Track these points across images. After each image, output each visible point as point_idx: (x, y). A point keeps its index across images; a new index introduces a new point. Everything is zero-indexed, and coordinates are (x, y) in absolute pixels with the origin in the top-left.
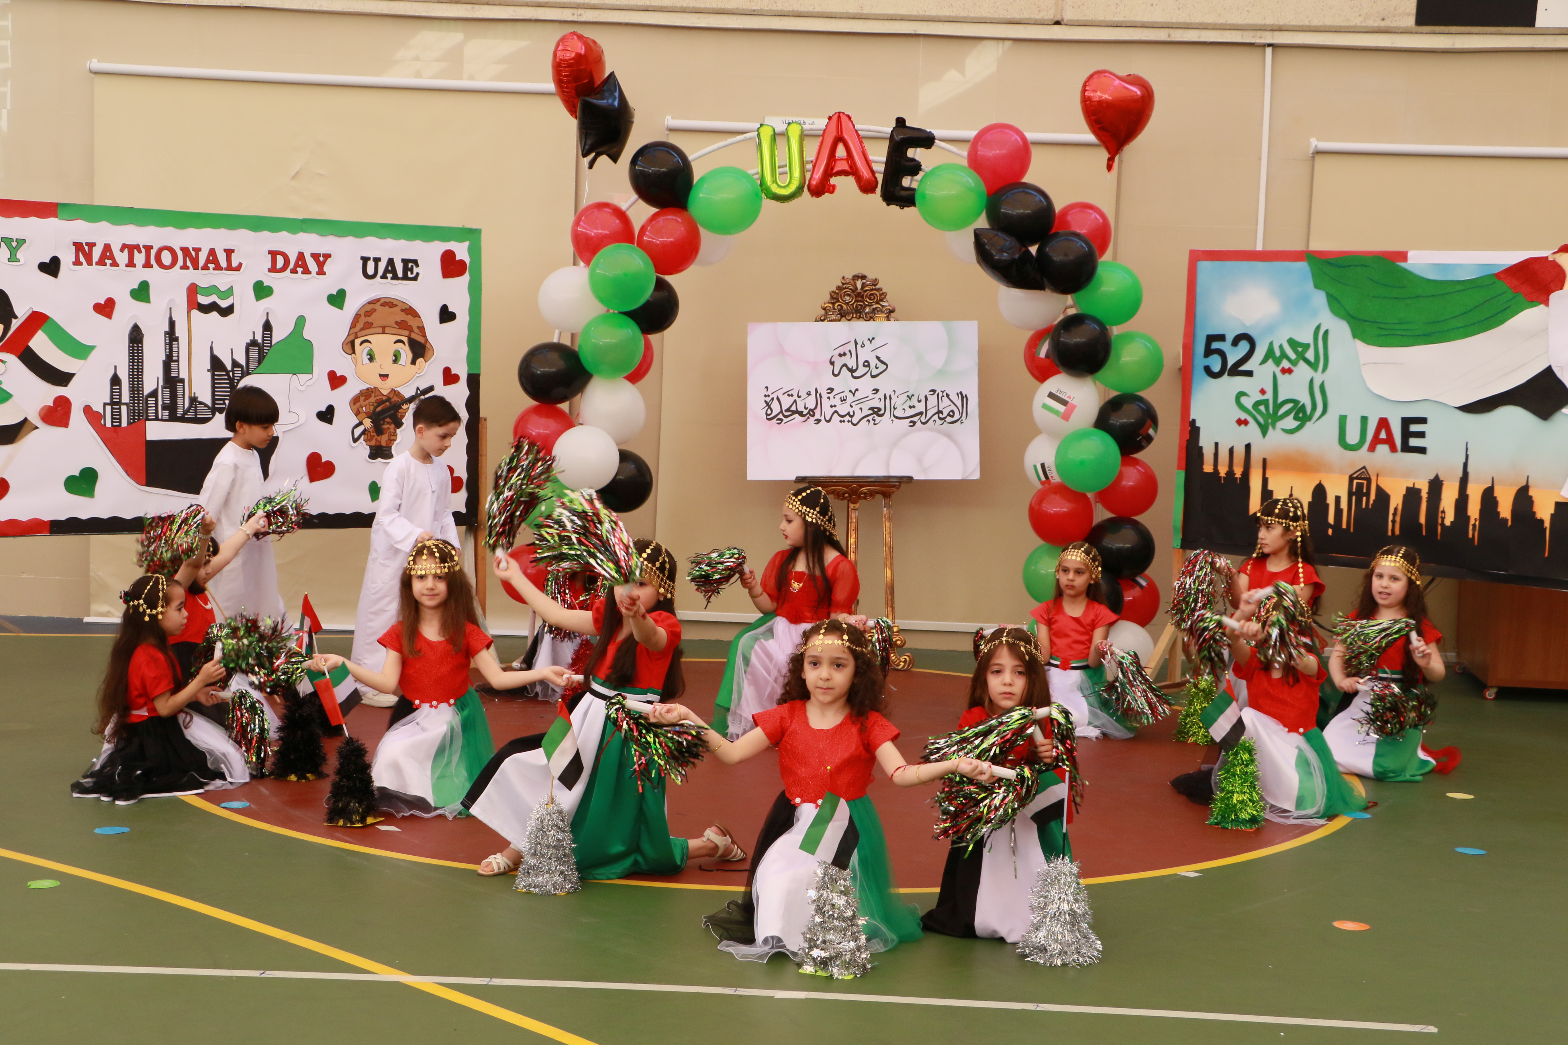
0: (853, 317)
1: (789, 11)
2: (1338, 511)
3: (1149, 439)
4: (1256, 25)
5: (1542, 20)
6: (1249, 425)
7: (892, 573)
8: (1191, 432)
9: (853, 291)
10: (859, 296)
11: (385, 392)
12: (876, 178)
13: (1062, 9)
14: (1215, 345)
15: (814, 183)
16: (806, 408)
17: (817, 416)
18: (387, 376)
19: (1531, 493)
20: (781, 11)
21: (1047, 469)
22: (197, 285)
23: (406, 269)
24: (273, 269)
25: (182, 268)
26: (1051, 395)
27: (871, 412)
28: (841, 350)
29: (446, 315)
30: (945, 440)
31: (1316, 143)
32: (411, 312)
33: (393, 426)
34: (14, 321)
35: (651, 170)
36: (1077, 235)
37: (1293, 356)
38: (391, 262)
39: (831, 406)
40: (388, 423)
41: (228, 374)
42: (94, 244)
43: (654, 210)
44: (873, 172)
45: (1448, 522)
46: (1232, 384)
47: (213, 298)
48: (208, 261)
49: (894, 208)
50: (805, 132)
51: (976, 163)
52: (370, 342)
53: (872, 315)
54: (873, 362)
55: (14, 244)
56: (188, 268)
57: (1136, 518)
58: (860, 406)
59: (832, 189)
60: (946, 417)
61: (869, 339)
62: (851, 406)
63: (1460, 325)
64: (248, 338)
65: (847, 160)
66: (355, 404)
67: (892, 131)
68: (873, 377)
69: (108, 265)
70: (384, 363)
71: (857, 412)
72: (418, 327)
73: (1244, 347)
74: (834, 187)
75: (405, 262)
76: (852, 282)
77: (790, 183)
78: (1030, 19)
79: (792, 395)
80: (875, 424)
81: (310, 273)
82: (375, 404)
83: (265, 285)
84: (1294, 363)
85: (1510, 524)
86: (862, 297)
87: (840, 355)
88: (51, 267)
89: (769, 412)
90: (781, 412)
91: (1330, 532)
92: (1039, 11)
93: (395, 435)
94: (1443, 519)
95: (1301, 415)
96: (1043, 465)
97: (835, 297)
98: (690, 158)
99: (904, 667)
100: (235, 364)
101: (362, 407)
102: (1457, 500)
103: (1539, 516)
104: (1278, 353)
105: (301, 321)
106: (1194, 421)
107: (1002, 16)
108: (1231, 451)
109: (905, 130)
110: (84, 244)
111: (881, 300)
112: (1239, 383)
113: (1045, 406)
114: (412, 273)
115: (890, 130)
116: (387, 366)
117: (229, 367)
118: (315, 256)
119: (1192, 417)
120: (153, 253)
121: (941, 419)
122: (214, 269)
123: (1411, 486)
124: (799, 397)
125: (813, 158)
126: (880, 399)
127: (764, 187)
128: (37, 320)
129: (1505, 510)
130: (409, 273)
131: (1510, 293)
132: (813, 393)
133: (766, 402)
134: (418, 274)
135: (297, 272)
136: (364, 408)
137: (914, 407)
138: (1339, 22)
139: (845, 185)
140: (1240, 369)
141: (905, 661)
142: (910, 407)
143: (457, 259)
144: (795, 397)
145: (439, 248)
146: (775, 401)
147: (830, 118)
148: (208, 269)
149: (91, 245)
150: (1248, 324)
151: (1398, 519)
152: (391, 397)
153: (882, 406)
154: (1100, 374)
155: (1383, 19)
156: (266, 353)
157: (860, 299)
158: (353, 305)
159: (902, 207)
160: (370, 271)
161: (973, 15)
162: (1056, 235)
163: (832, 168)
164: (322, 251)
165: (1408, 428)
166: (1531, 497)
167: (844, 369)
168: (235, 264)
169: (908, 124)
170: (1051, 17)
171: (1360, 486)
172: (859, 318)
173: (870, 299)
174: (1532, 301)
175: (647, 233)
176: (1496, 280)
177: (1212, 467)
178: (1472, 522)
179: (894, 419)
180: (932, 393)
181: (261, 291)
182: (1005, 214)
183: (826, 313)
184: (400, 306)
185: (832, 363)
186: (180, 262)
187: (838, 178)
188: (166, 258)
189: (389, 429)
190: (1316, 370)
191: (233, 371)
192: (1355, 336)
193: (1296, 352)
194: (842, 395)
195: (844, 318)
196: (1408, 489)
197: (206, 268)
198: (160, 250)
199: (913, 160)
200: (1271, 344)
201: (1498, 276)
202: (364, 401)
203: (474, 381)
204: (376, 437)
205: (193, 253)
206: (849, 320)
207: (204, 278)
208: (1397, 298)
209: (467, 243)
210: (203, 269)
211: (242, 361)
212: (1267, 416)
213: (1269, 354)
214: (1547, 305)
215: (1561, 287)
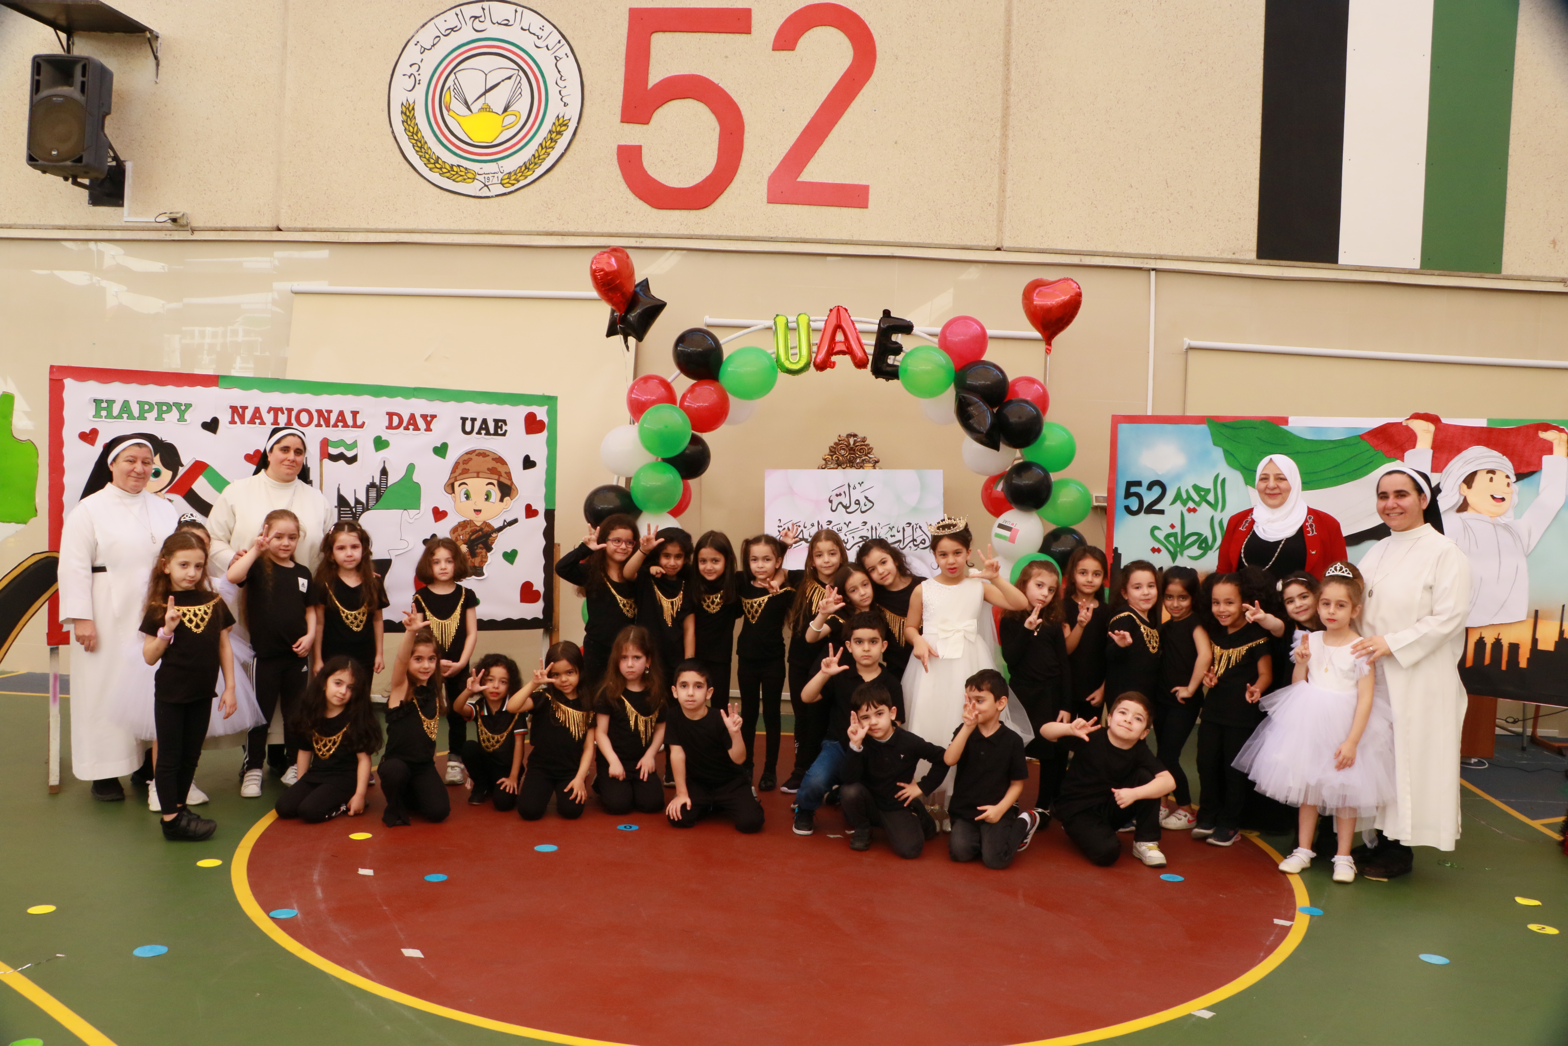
0: (847, 466)
1: (798, 238)
4: (1144, 254)
5: (1342, 259)
6: (1161, 553)
9: (847, 446)
10: (852, 450)
11: (479, 524)
12: (867, 357)
13: (1002, 239)
14: (1133, 489)
15: (818, 360)
18: (480, 511)
20: (792, 238)
22: (328, 439)
23: (496, 427)
24: (390, 427)
25: (316, 426)
26: (1003, 526)
27: (861, 540)
28: (838, 492)
29: (528, 463)
30: (919, 562)
31: (1188, 342)
32: (500, 460)
33: (484, 551)
34: (181, 468)
35: (690, 350)
36: (1026, 402)
37: (1197, 498)
38: (485, 421)
40: (481, 548)
41: (351, 510)
42: (247, 408)
43: (693, 382)
44: (865, 353)
46: (1147, 520)
47: (341, 450)
48: (338, 420)
49: (881, 381)
51: (945, 344)
52: (466, 484)
53: (862, 464)
54: (863, 501)
55: (183, 408)
56: (321, 426)
58: (852, 535)
59: (832, 365)
60: (919, 545)
61: (859, 483)
62: (846, 535)
63: (1332, 476)
64: (369, 481)
65: (844, 342)
66: (454, 533)
67: (880, 320)
68: (863, 512)
69: (257, 423)
70: (478, 500)
71: (851, 539)
72: (506, 473)
73: (1157, 491)
74: (834, 363)
75: (496, 421)
76: (846, 439)
77: (799, 360)
78: (978, 246)
81: (419, 430)
82: (470, 533)
83: (383, 439)
84: (1198, 504)
86: (854, 450)
87: (837, 495)
88: (212, 426)
92: (985, 240)
93: (486, 557)
95: (1204, 545)
97: (833, 451)
98: (721, 342)
100: (357, 502)
101: (460, 536)
104: (1184, 496)
105: (411, 468)
106: (1116, 549)
107: (957, 243)
109: (890, 320)
110: (239, 408)
111: (869, 453)
112: (1154, 519)
113: (998, 535)
114: (501, 430)
115: (877, 319)
116: (481, 504)
117: (352, 504)
118: (424, 417)
119: (1115, 546)
120: (294, 414)
121: (915, 546)
122: (342, 427)
124: (805, 527)
125: (818, 341)
127: (779, 364)
128: (199, 468)
130: (499, 430)
131: (1372, 451)
132: (816, 524)
134: (506, 431)
135: (409, 429)
136: (461, 537)
137: (894, 536)
138: (1202, 254)
139: (843, 362)
140: (1154, 508)
142: (892, 536)
143: (538, 419)
144: (802, 528)
145: (524, 410)
147: (831, 310)
148: (338, 426)
149: (244, 408)
150: (1160, 473)
152: (483, 527)
154: (1044, 509)
155: (1234, 254)
156: (383, 493)
157: (852, 452)
158: (453, 455)
159: (887, 380)
160: (468, 428)
161: (936, 242)
162: (1010, 402)
163: (833, 349)
164: (429, 412)
167: (840, 505)
168: (359, 423)
169: (892, 315)
170: (994, 244)
172: (851, 467)
173: (861, 453)
174: (1390, 457)
175: (687, 399)
176: (1361, 440)
180: (908, 525)
181: (380, 444)
182: (969, 384)
183: (826, 463)
184: (492, 456)
185: (831, 501)
186: (315, 421)
187: (838, 356)
188: (304, 418)
189: (481, 552)
190: (1215, 509)
191: (355, 507)
192: (1247, 483)
193: (1199, 495)
194: (838, 526)
195: (840, 467)
197: (335, 426)
198: (300, 412)
199: (896, 343)
200: (1179, 489)
201: (1362, 437)
202: (462, 530)
203: (550, 515)
204: (471, 559)
205: (326, 414)
206: (844, 468)
207: (333, 434)
209: (546, 407)
210: (333, 426)
211: (364, 500)
212: (1176, 545)
213: (1178, 497)
214: (1403, 460)
215: (1414, 447)
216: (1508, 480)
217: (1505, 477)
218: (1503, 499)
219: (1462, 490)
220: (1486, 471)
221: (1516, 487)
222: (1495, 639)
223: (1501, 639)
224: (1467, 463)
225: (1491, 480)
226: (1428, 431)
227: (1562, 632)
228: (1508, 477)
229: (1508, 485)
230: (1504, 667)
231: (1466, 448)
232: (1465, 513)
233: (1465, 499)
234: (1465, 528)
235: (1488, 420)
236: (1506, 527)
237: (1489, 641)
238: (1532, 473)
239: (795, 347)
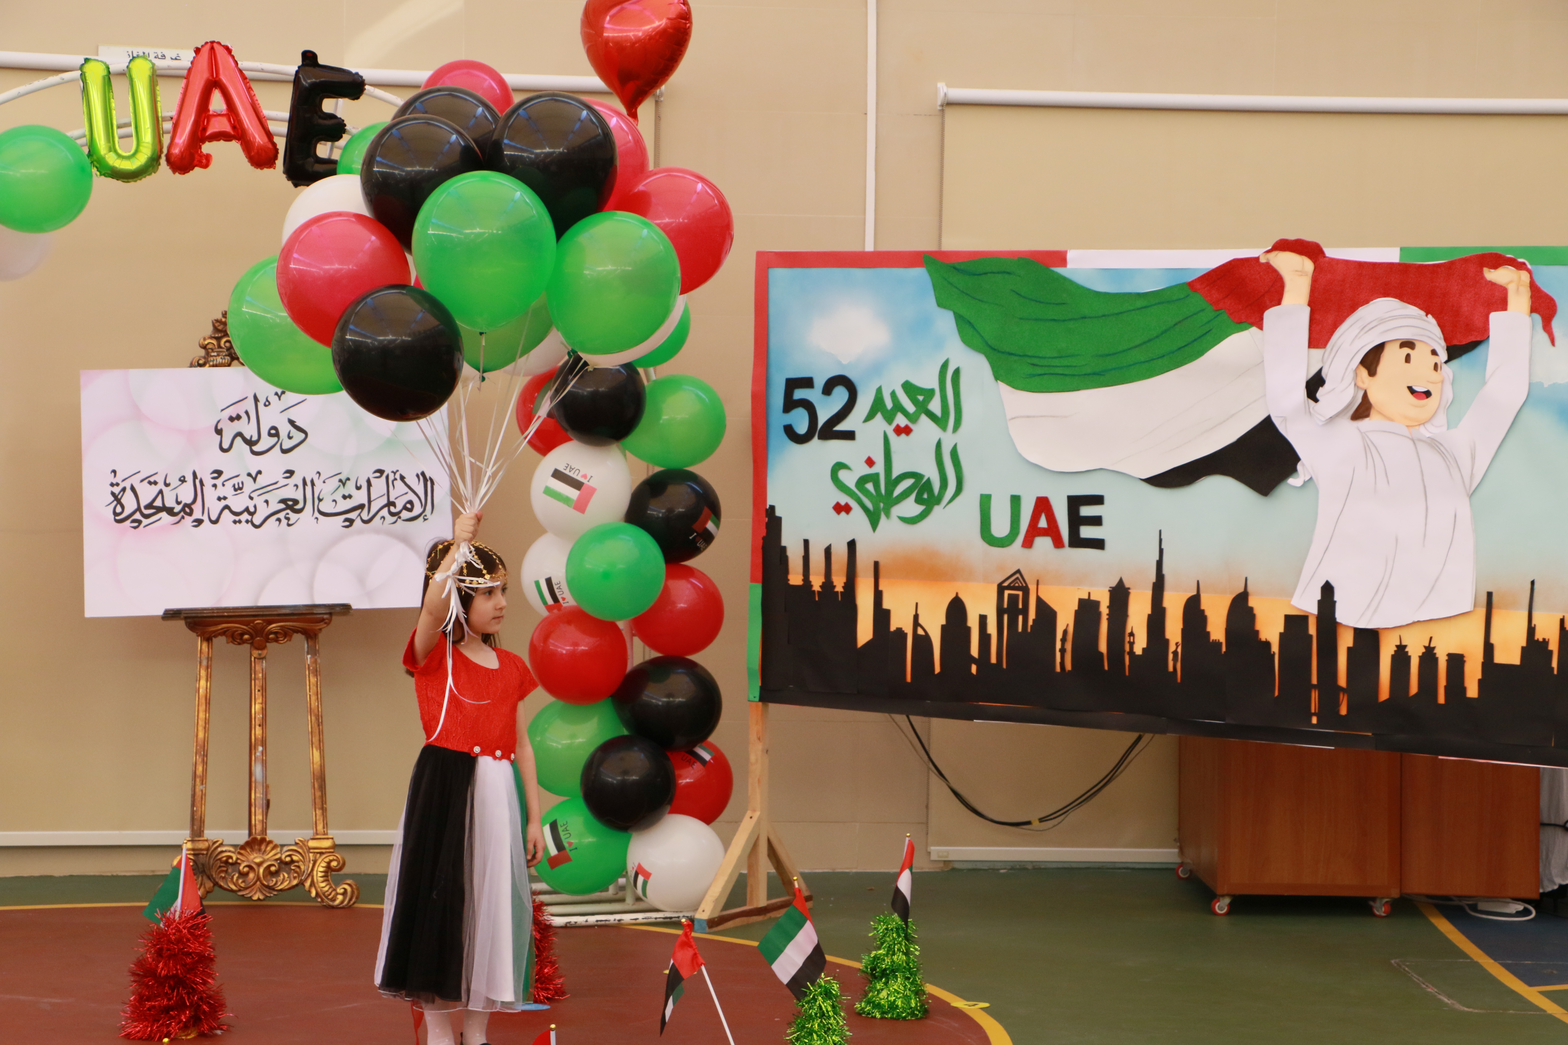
2: (984, 638)
3: (708, 538)
6: (852, 513)
7: (322, 757)
8: (768, 525)
12: (274, 145)
14: (799, 394)
15: (176, 151)
16: (178, 503)
17: (197, 514)
19: (1252, 602)
21: (555, 587)
26: (557, 475)
27: (282, 506)
28: (232, 411)
30: (400, 547)
31: (945, 90)
37: (911, 408)
39: (219, 499)
44: (269, 135)
45: (1138, 650)
46: (825, 452)
50: (159, 72)
54: (284, 429)
57: (693, 657)
58: (265, 497)
59: (205, 162)
60: (400, 512)
61: (278, 394)
62: (251, 498)
63: (1143, 359)
65: (227, 116)
67: (297, 72)
68: (285, 451)
71: (261, 506)
73: (840, 395)
74: (208, 157)
77: (136, 152)
79: (155, 483)
80: (289, 525)
84: (913, 418)
85: (1224, 649)
87: (232, 419)
89: (119, 509)
90: (139, 509)
91: (974, 669)
94: (1132, 644)
95: (925, 496)
96: (549, 581)
97: (220, 329)
99: (342, 902)
102: (1149, 616)
103: (1263, 636)
104: (889, 405)
106: (772, 508)
108: (828, 551)
109: (317, 70)
112: (836, 449)
113: (548, 491)
115: (292, 69)
119: (770, 502)
121: (392, 514)
123: (1086, 597)
124: (167, 484)
125: (173, 113)
126: (296, 486)
127: (95, 157)
129: (1217, 630)
131: (1209, 311)
132: (189, 478)
133: (113, 494)
137: (350, 497)
139: (226, 154)
140: (836, 429)
141: (344, 894)
142: (344, 497)
144: (161, 486)
146: (129, 492)
147: (197, 51)
150: (845, 362)
151: (1069, 646)
153: (299, 496)
154: (632, 439)
163: (205, 129)
165: (1078, 511)
166: (1252, 609)
167: (239, 439)
169: (321, 61)
171: (1013, 599)
174: (1240, 322)
176: (1189, 291)
177: (801, 577)
178: (1172, 648)
179: (320, 517)
180: (378, 474)
183: (208, 354)
185: (219, 432)
187: (215, 143)
190: (944, 428)
192: (997, 377)
193: (915, 402)
194: (235, 481)
195: (235, 362)
196: (1081, 602)
199: (333, 116)
200: (879, 390)
201: (1191, 285)
208: (1054, 320)
212: (877, 498)
213: (877, 406)
214: (1261, 328)
215: (1279, 303)
216: (1435, 359)
217: (1430, 353)
218: (1428, 394)
219: (1359, 378)
220: (1398, 344)
221: (1448, 370)
222: (1425, 647)
223: (1434, 648)
224: (1366, 329)
225: (1408, 359)
226: (1302, 273)
227: (1531, 630)
228: (1434, 353)
229: (1436, 367)
230: (1441, 699)
231: (1367, 302)
232: (1367, 420)
233: (1365, 396)
234: (1366, 448)
235: (1401, 249)
236: (1434, 444)
237: (1415, 652)
238: (1473, 345)
239: (128, 125)
